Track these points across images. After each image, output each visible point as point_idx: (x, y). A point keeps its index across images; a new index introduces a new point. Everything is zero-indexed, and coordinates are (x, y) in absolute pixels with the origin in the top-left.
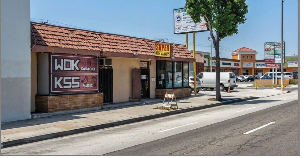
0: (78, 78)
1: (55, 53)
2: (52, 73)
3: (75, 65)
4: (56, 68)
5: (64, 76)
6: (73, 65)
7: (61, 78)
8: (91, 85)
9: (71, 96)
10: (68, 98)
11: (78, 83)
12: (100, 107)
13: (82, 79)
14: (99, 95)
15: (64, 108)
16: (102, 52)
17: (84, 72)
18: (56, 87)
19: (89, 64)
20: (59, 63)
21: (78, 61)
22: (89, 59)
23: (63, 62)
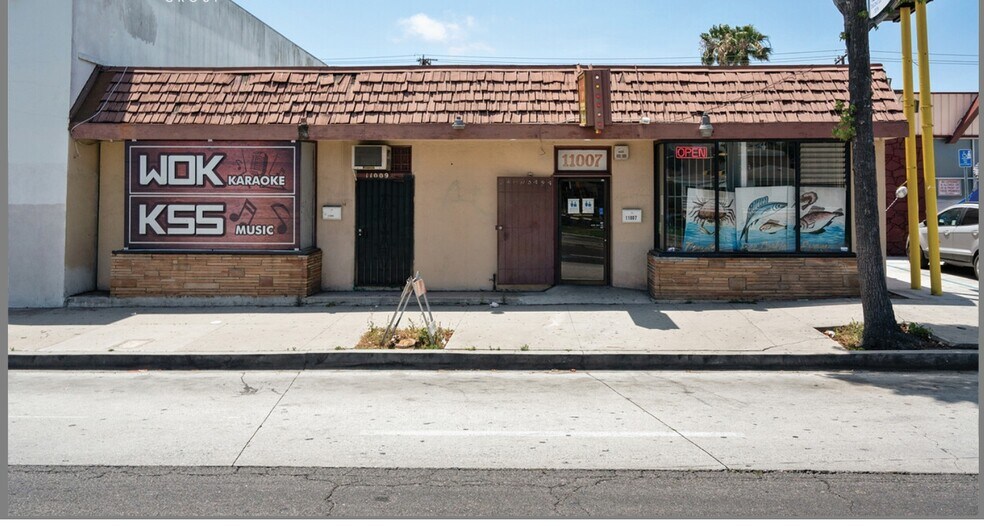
0: (220, 208)
1: (140, 142)
2: (133, 195)
3: (209, 171)
4: (144, 180)
5: (168, 202)
6: (200, 170)
7: (159, 208)
8: (268, 230)
9: (182, 258)
10: (175, 262)
11: (219, 221)
12: (292, 299)
13: (232, 209)
14: (287, 261)
15: (160, 290)
16: (304, 128)
17: (239, 191)
18: (142, 230)
19: (261, 165)
20: (153, 165)
21: (216, 159)
22: (261, 152)
23: (168, 163)
